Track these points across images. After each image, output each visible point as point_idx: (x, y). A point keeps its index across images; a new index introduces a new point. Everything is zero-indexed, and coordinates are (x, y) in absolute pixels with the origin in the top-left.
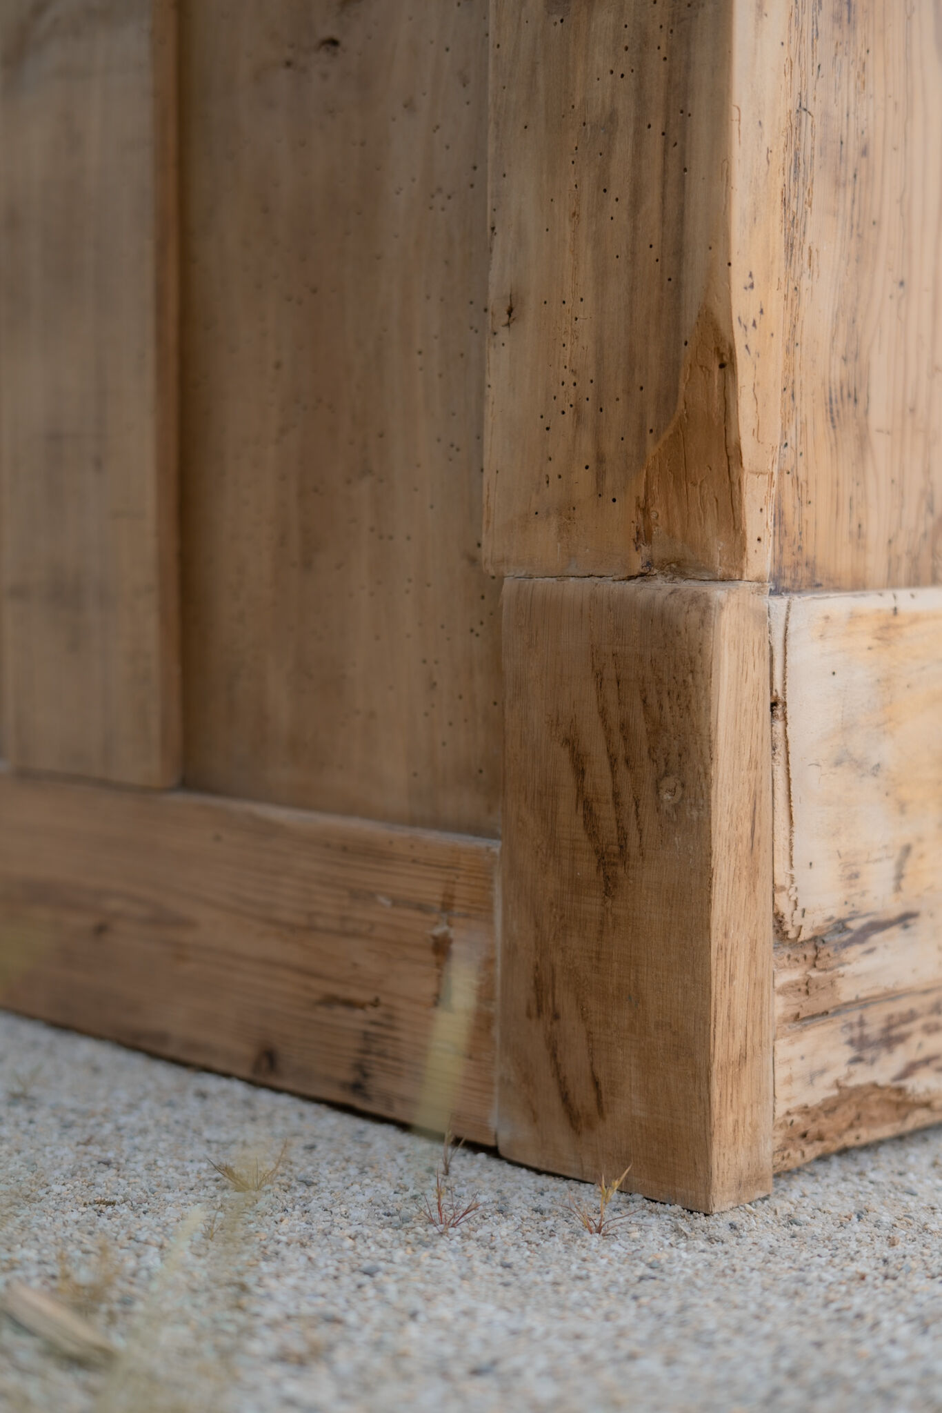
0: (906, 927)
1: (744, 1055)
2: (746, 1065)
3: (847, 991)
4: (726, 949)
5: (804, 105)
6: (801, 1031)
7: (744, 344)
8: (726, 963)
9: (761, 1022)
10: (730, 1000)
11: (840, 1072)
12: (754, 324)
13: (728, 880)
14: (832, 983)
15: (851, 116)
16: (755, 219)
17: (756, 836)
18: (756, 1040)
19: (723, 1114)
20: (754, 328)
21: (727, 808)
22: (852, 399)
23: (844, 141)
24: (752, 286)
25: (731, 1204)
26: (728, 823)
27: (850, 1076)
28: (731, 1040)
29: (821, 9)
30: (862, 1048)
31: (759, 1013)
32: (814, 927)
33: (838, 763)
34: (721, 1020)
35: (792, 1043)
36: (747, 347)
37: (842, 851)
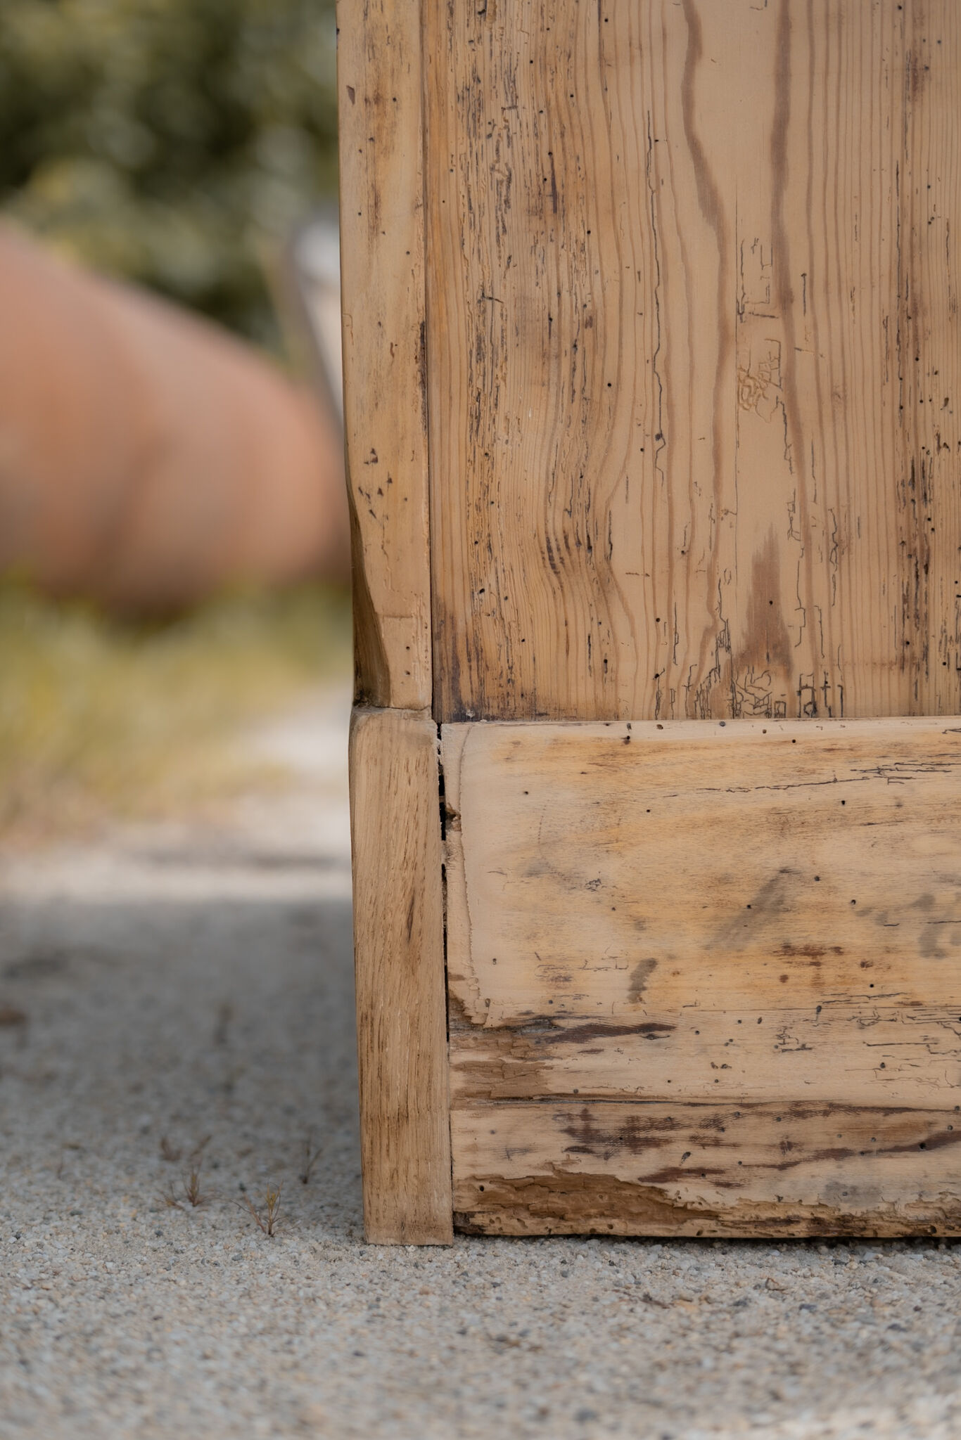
0: (651, 1037)
1: (405, 1113)
2: (408, 1124)
3: (556, 1084)
4: (373, 1019)
5: (488, 294)
6: (491, 1108)
7: (368, 509)
8: (372, 1031)
9: (429, 1089)
10: (380, 1064)
11: (558, 1157)
12: (380, 492)
13: (374, 960)
14: (536, 1073)
15: (565, 294)
16: (377, 405)
17: (415, 928)
18: (423, 1104)
19: (376, 1160)
20: (380, 495)
21: (369, 899)
22: (584, 547)
23: (555, 317)
24: (376, 461)
25: (392, 1241)
26: (371, 912)
27: (568, 1162)
28: (384, 1098)
29: (509, 207)
30: (586, 1140)
31: (426, 1082)
32: (504, 1017)
33: (532, 873)
34: (369, 1079)
35: (478, 1117)
36: (371, 511)
37: (540, 954)
